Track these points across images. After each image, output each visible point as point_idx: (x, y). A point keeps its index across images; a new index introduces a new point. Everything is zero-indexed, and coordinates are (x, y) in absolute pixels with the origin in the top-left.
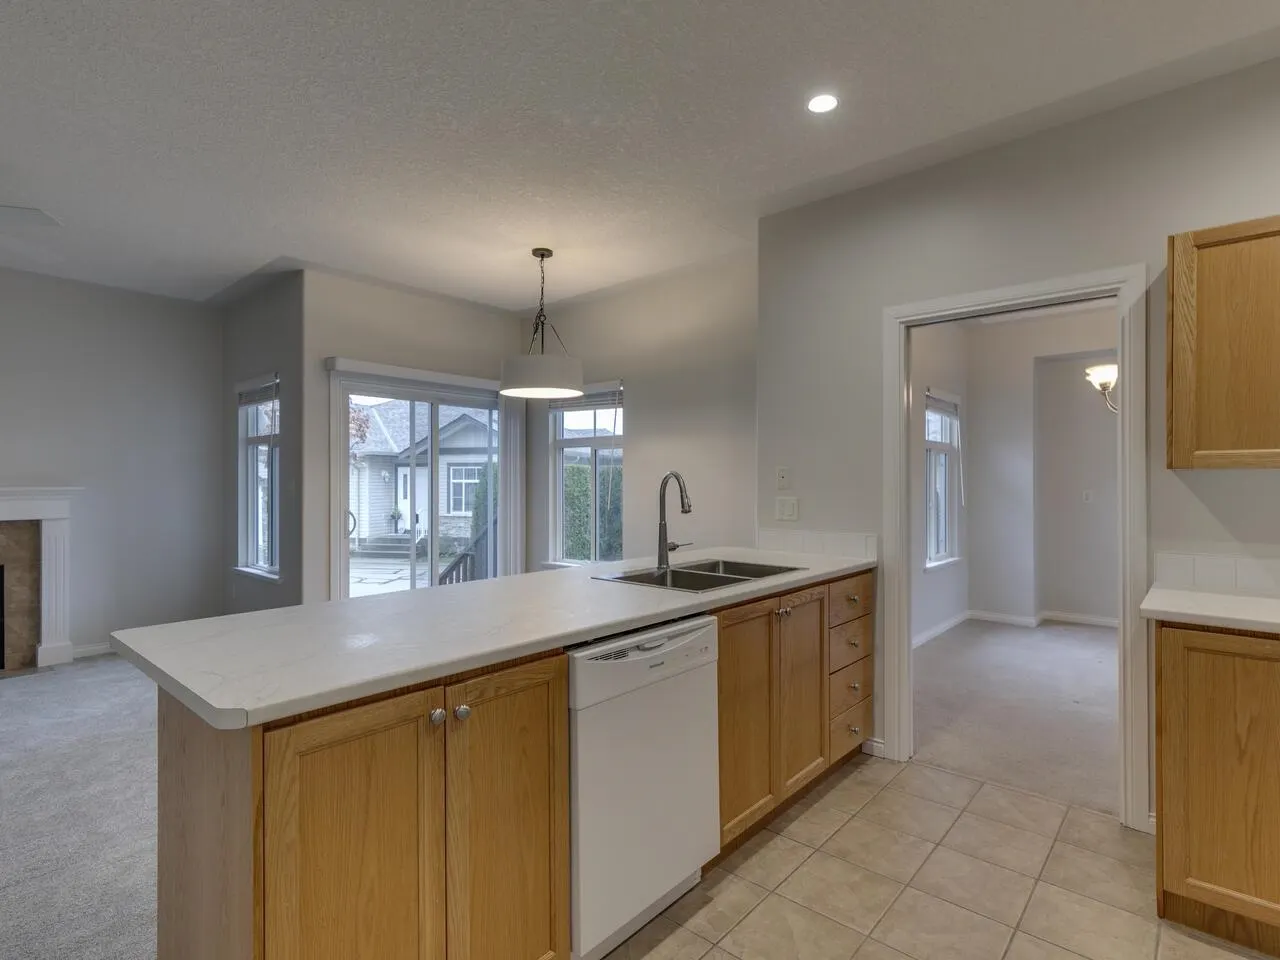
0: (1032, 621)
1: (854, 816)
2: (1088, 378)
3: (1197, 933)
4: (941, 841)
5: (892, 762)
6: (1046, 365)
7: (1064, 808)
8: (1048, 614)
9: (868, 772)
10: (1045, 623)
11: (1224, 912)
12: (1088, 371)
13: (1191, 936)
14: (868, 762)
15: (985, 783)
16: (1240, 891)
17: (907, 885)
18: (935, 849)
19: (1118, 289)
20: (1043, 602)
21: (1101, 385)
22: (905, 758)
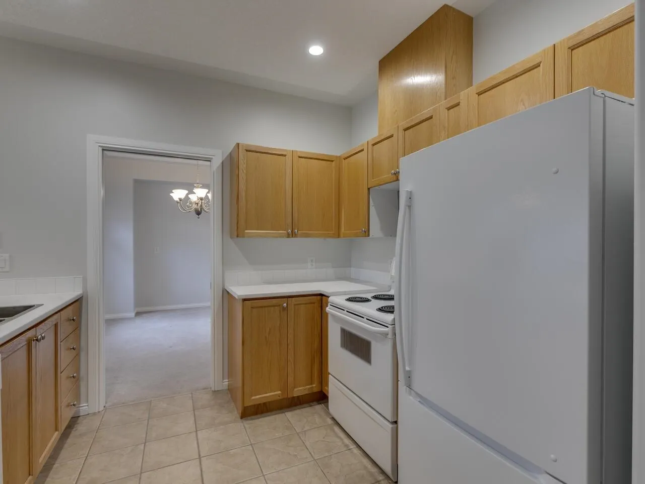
0: (133, 314)
1: (87, 457)
2: (171, 194)
3: (253, 417)
4: (146, 440)
5: (94, 414)
6: (139, 184)
7: (190, 395)
8: (140, 309)
9: (81, 428)
10: (138, 314)
11: (260, 404)
12: (173, 191)
13: (252, 419)
14: (78, 422)
15: (151, 400)
16: (266, 393)
17: (141, 473)
18: (145, 445)
19: (212, 158)
20: (137, 304)
21: (179, 198)
22: (102, 408)
